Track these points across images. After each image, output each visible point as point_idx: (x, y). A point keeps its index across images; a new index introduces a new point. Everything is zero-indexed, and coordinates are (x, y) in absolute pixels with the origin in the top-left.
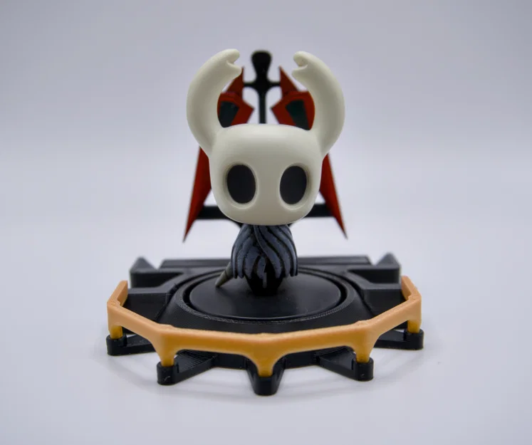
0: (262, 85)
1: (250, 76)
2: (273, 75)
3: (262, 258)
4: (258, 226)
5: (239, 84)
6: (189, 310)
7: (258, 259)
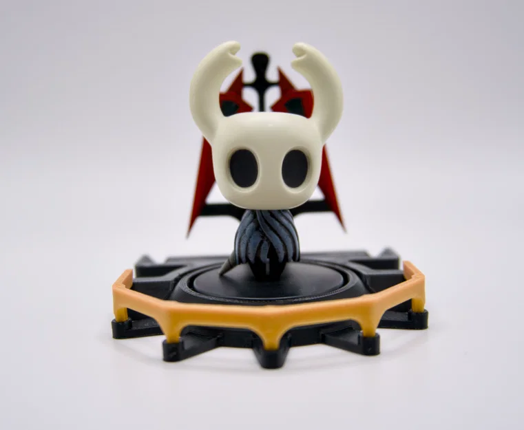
0: (261, 85)
1: (250, 76)
2: (272, 75)
3: (265, 242)
4: (261, 211)
5: (238, 84)
6: (193, 293)
7: (261, 243)
